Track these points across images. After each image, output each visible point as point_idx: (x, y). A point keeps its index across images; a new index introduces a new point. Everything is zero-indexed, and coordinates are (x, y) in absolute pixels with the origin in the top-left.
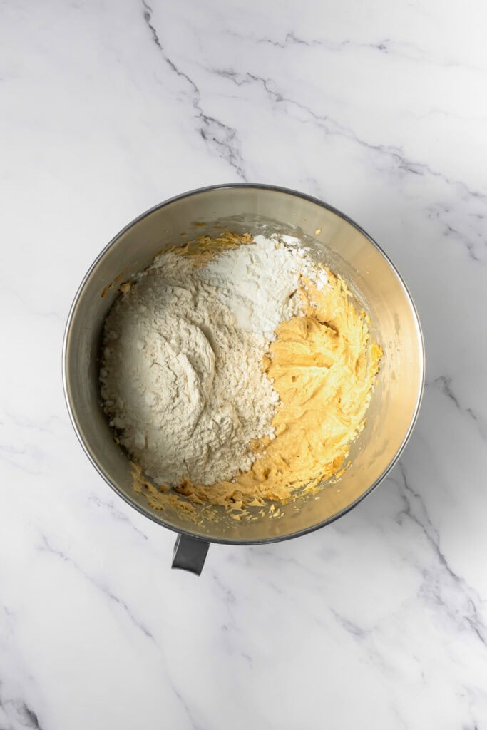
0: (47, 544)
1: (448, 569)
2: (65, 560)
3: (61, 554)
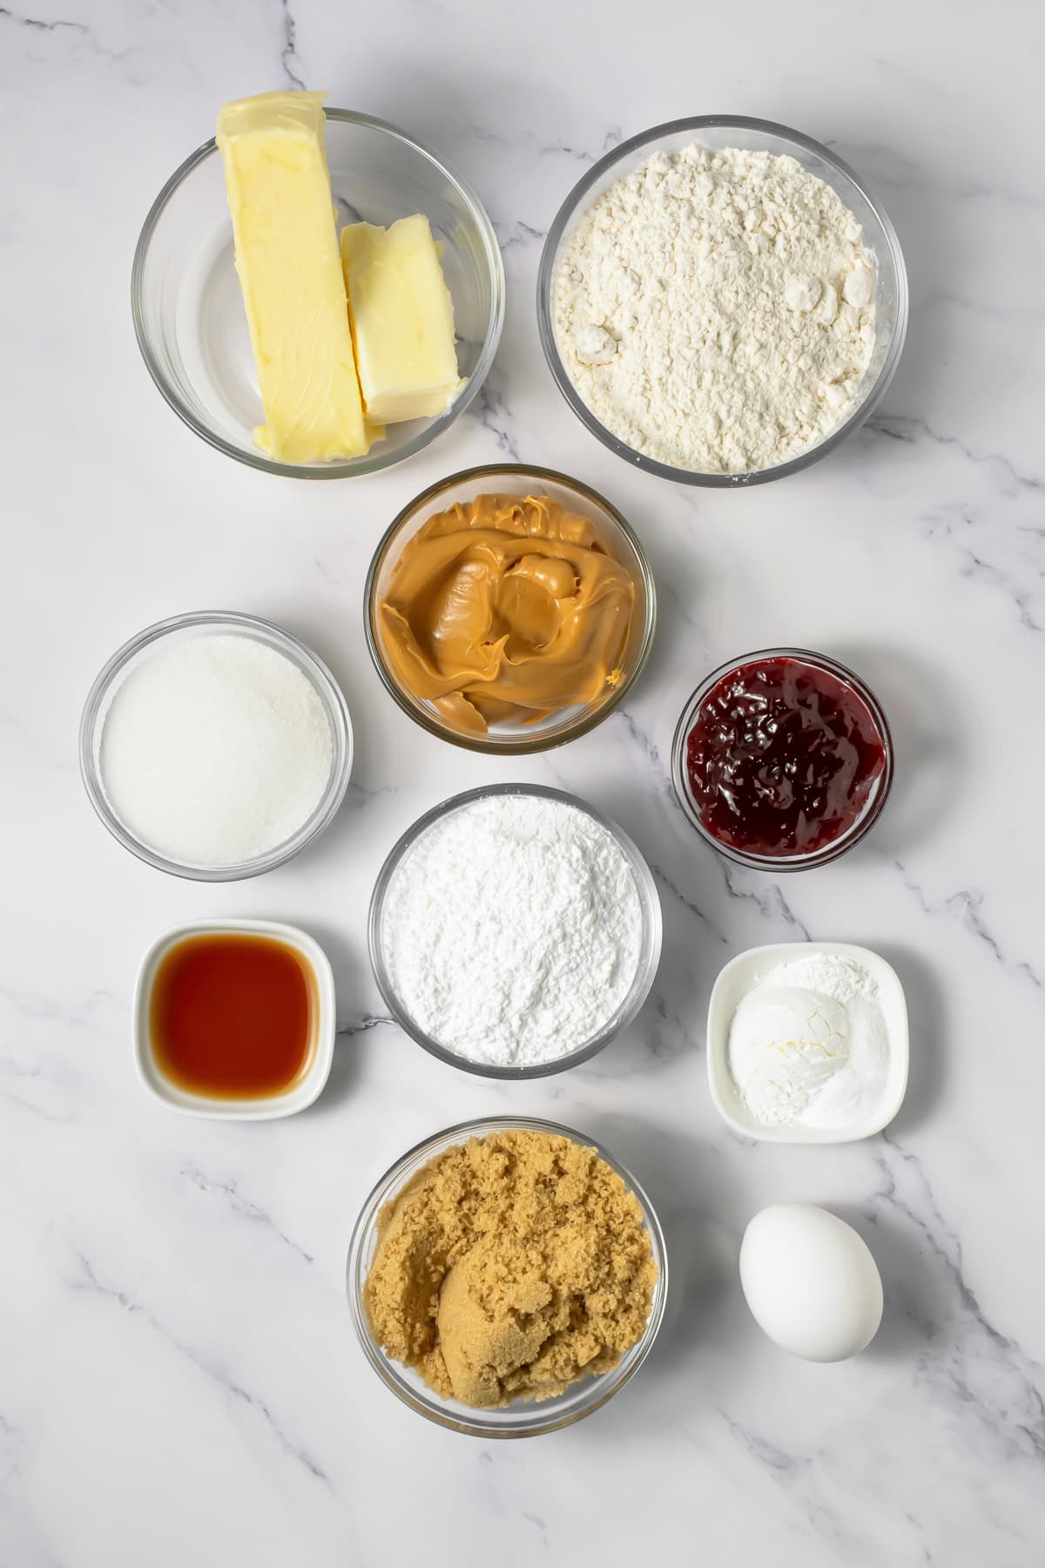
0: (90, 1275)
1: (981, 1320)
2: (131, 1309)
3: (121, 1296)
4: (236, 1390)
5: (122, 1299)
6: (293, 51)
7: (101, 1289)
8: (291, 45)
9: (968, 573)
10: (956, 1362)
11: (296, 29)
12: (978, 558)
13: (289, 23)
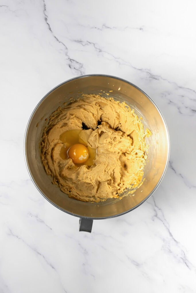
0: (11, 232)
1: (173, 238)
4: (38, 253)
5: (17, 237)
6: (45, 10)
7: (13, 235)
8: (45, 9)
9: (169, 104)
11: (46, 6)
13: (45, 5)
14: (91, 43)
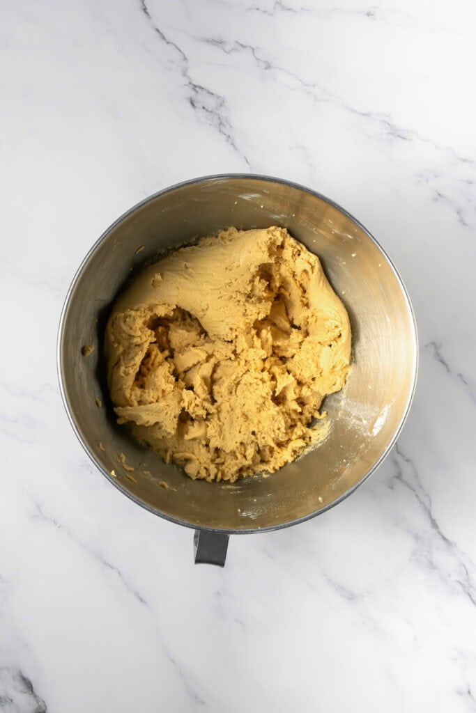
0: (41, 511)
1: (440, 533)
2: (59, 527)
3: (54, 522)
4: (106, 563)
5: (55, 522)
7: (45, 518)
9: (435, 200)
10: (429, 552)
12: (441, 193)
14: (245, 47)
